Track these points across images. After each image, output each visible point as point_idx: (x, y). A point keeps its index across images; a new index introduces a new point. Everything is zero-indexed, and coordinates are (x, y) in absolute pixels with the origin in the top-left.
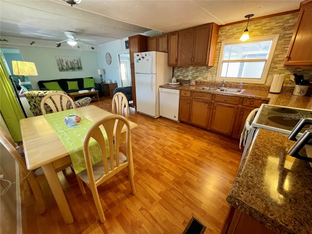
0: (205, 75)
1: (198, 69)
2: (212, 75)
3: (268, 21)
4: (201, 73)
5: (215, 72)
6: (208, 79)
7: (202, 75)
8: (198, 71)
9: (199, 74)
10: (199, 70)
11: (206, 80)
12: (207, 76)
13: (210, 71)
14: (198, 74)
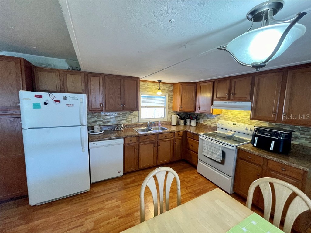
0: (129, 118)
1: (120, 114)
2: (135, 118)
3: (163, 85)
4: (125, 117)
5: (138, 115)
6: (132, 122)
7: (126, 119)
8: (120, 115)
9: (123, 118)
10: (122, 115)
11: (130, 123)
12: (130, 119)
13: (133, 114)
14: (121, 118)
